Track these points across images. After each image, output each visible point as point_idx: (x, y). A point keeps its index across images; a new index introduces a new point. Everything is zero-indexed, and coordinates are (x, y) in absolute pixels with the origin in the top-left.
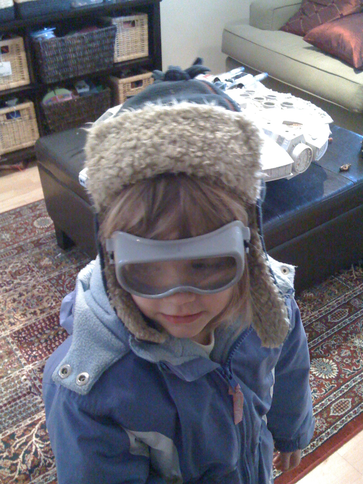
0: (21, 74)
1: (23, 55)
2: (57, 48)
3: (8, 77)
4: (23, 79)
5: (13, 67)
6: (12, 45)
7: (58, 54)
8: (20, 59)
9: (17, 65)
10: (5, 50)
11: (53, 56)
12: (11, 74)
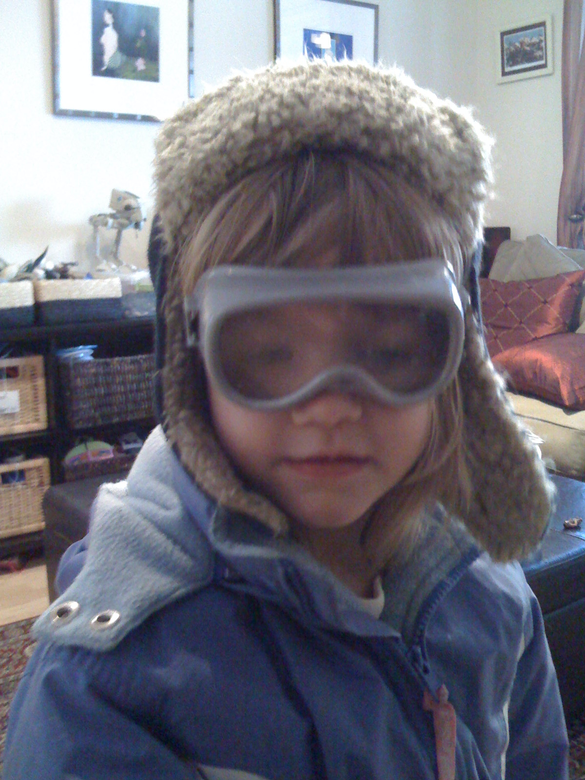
0: (34, 413)
1: (41, 382)
2: (96, 375)
3: (12, 415)
4: (37, 420)
5: (23, 401)
6: (24, 367)
7: (97, 385)
8: (35, 388)
9: (29, 398)
10: (12, 373)
11: (89, 387)
12: (18, 410)
